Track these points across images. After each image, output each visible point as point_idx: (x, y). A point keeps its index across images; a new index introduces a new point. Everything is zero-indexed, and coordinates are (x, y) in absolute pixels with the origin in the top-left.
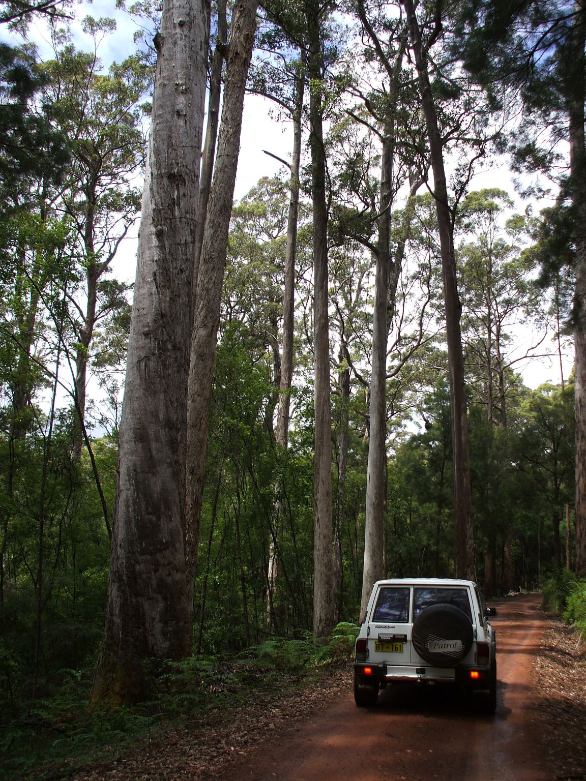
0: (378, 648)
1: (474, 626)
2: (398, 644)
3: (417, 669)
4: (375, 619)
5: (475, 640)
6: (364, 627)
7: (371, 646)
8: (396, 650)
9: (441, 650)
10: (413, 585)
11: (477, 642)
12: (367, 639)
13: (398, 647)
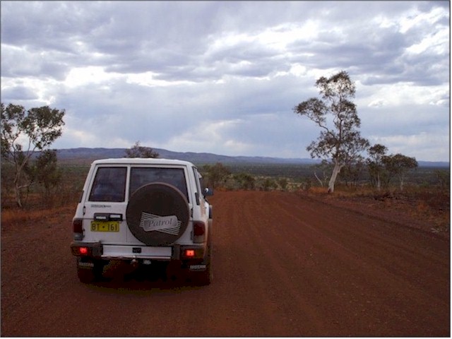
0: (93, 228)
1: (190, 205)
2: (114, 223)
3: (134, 248)
4: (91, 199)
5: (191, 219)
6: (80, 206)
7: (87, 226)
8: (112, 230)
9: (157, 228)
10: (131, 164)
11: (193, 221)
12: (83, 219)
13: (114, 226)
